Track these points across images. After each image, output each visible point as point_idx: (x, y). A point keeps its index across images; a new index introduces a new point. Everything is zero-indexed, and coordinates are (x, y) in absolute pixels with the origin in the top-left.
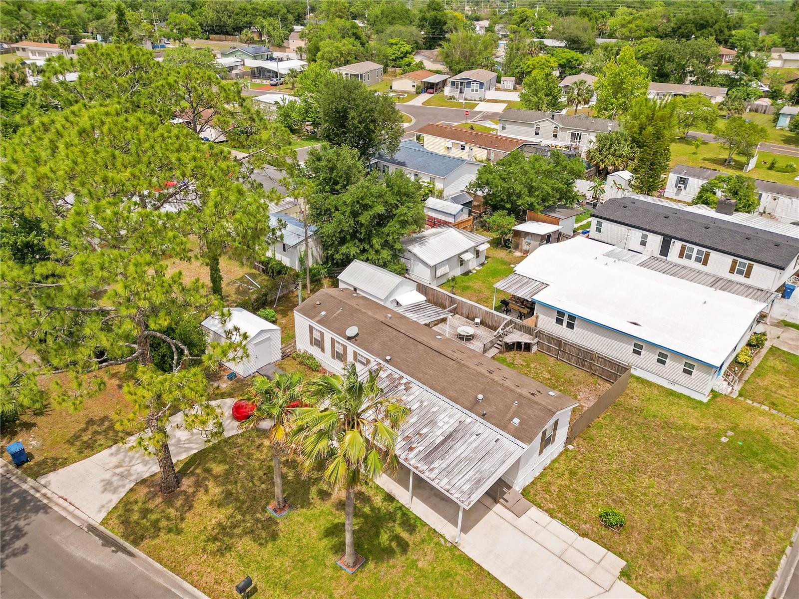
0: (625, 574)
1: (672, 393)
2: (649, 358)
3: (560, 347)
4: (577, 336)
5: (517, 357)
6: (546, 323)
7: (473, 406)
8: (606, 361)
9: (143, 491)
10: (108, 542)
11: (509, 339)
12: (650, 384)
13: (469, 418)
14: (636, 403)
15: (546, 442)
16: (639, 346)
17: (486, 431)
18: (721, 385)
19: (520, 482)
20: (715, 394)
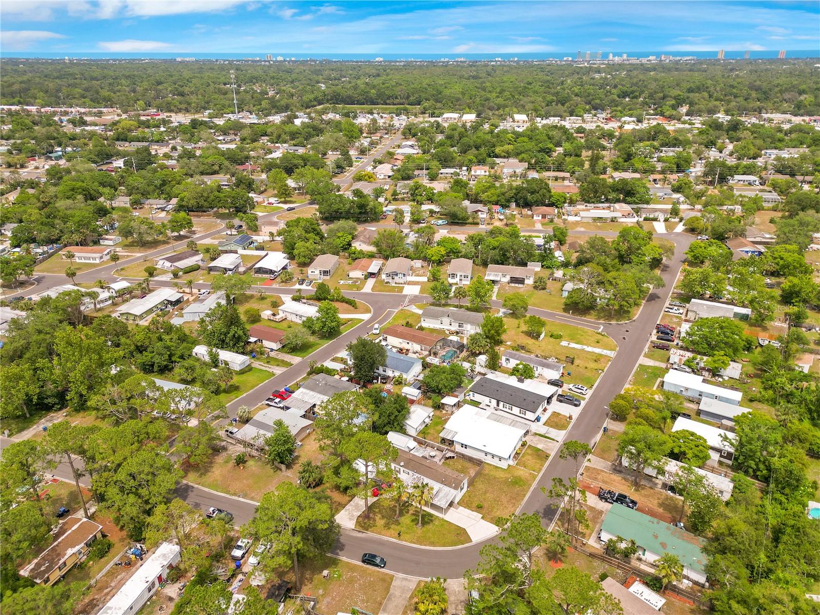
0: (482, 518)
1: (497, 467)
2: (489, 457)
3: (463, 456)
4: (468, 452)
5: (450, 462)
6: (458, 448)
7: (442, 482)
8: (476, 460)
9: (361, 519)
10: (359, 532)
11: (447, 456)
12: (491, 465)
13: (442, 486)
14: (486, 472)
15: (462, 489)
16: (486, 454)
17: (446, 489)
18: (511, 462)
19: (456, 501)
20: (509, 466)
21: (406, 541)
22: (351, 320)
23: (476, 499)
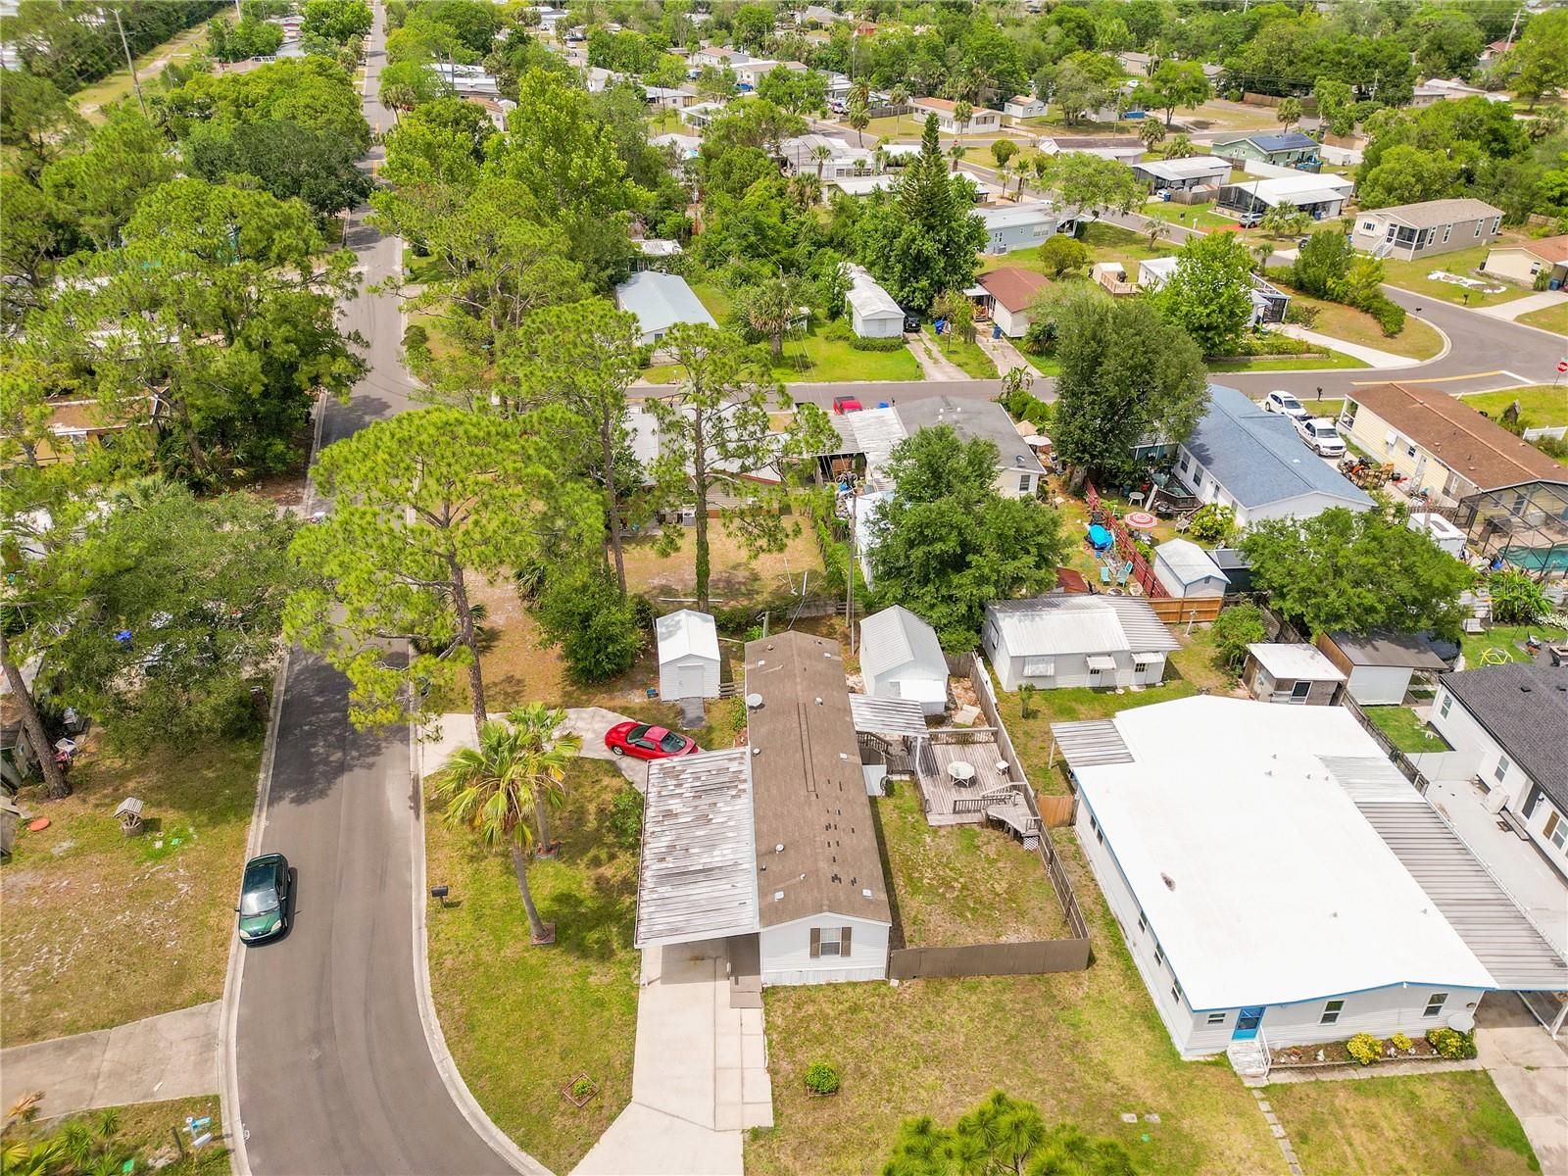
0: (756, 1134)
2: (1149, 944)
10: (414, 797)
11: (996, 811)
15: (826, 947)
17: (745, 888)
18: (1247, 1054)
19: (768, 974)
20: (1221, 1061)
21: (434, 937)
22: (1325, 352)
23: (860, 1043)
